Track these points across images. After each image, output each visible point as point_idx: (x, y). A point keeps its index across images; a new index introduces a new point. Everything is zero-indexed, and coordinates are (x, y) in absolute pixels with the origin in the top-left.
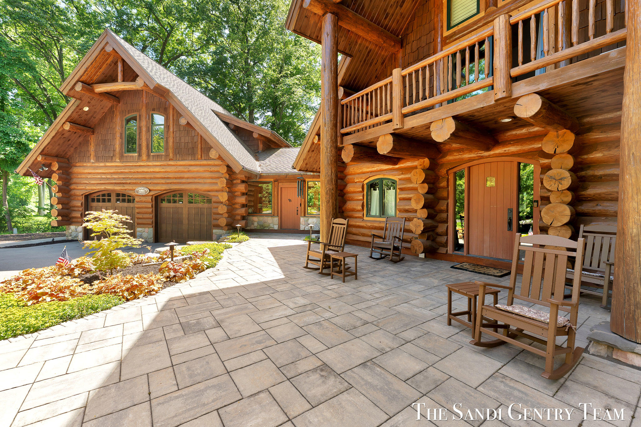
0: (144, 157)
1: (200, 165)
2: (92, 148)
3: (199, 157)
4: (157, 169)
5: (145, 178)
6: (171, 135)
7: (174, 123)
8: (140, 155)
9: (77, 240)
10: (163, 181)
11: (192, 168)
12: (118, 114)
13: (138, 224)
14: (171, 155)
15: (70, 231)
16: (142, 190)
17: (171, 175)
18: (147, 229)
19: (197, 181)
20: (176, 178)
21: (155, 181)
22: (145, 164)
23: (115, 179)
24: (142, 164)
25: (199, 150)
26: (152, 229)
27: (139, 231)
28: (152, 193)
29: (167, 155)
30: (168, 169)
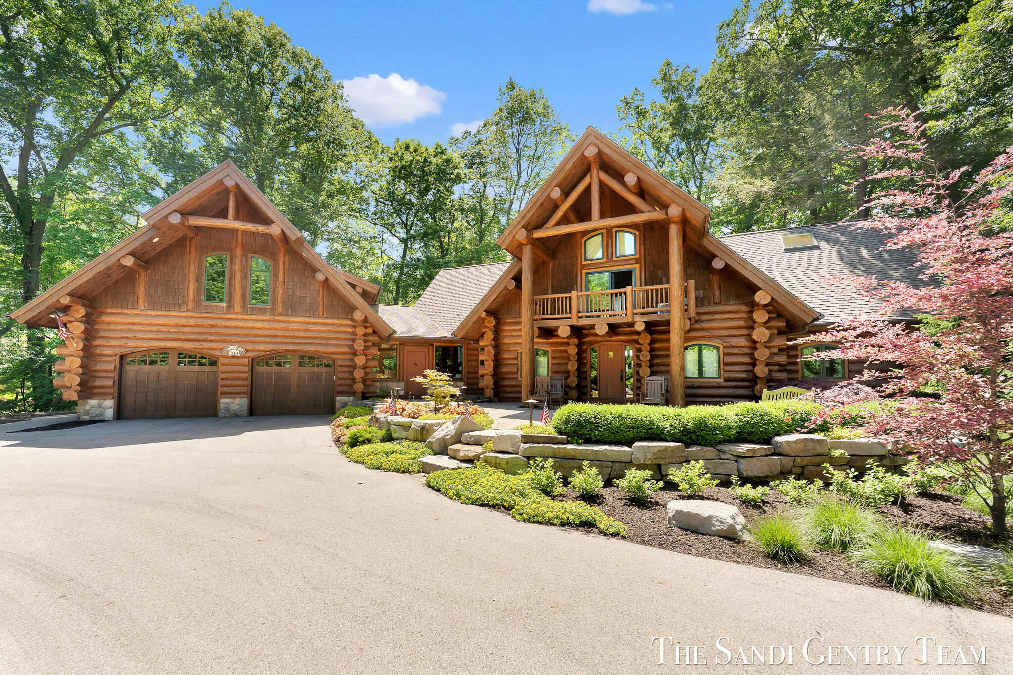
0: (238, 308)
1: (322, 324)
2: (142, 290)
3: (321, 314)
4: (260, 325)
5: (237, 335)
6: (281, 286)
7: (284, 271)
8: (230, 306)
9: (104, 421)
10: (267, 340)
11: (310, 327)
12: (193, 249)
13: (222, 393)
14: (280, 309)
15: (87, 407)
16: (234, 350)
17: (279, 333)
18: (237, 400)
19: (316, 341)
20: (286, 337)
21: (256, 339)
22: (240, 317)
23: (183, 333)
24: (233, 317)
25: (321, 307)
26: (246, 399)
27: (224, 403)
28: (249, 354)
29: (274, 310)
30: (276, 325)
